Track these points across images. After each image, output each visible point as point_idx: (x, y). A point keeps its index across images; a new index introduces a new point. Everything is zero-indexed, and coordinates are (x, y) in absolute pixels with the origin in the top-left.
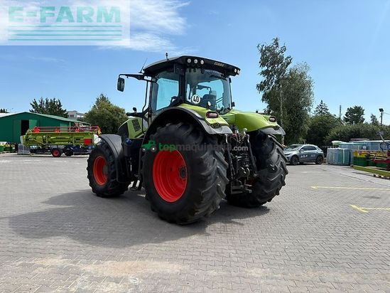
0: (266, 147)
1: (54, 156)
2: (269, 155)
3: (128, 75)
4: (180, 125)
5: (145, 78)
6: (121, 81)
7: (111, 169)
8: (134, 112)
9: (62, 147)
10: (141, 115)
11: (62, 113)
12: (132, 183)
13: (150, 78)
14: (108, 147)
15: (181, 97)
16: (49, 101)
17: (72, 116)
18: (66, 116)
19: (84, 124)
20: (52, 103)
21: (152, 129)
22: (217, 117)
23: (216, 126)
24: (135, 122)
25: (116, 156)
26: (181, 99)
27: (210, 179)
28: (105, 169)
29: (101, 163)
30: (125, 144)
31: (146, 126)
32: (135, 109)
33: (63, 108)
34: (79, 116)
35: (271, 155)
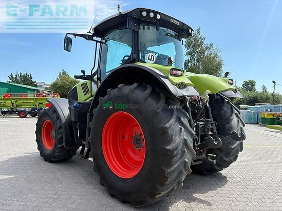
0: (225, 112)
1: (21, 117)
2: (229, 120)
3: (75, 35)
4: (135, 85)
5: (95, 38)
6: (68, 41)
7: (58, 134)
8: (82, 74)
9: (29, 110)
10: (90, 78)
11: (32, 83)
12: (81, 148)
13: (99, 39)
14: (55, 111)
15: (135, 56)
16: (23, 75)
17: (41, 86)
18: (36, 86)
19: (47, 92)
20: (25, 77)
21: (102, 92)
22: (181, 75)
23: (182, 86)
24: (84, 86)
25: (63, 120)
26: (134, 57)
27: (177, 154)
28: (53, 133)
29: (49, 127)
30: (72, 107)
31: (95, 88)
32: (83, 72)
33: (33, 80)
34: (46, 86)
35: (232, 120)
